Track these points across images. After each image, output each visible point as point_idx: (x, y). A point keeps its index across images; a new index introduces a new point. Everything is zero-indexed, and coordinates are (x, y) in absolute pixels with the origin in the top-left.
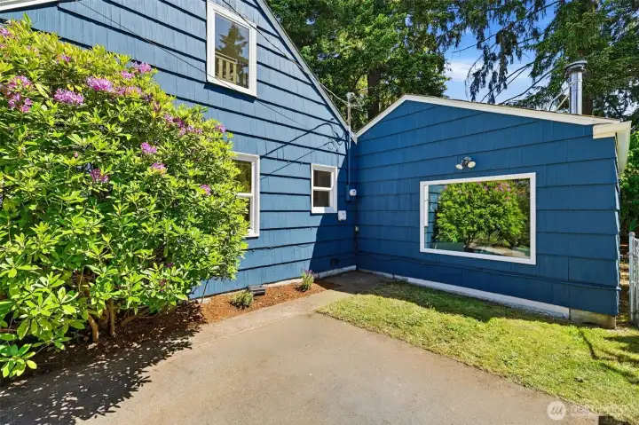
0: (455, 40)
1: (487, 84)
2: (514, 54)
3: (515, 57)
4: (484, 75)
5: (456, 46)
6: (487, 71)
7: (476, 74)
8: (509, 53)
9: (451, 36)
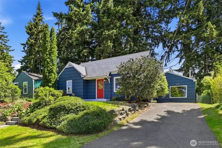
0: (157, 46)
1: (165, 60)
2: (172, 52)
3: (172, 53)
4: (164, 57)
5: (158, 47)
6: (165, 56)
7: (162, 56)
8: (171, 52)
9: (156, 44)
